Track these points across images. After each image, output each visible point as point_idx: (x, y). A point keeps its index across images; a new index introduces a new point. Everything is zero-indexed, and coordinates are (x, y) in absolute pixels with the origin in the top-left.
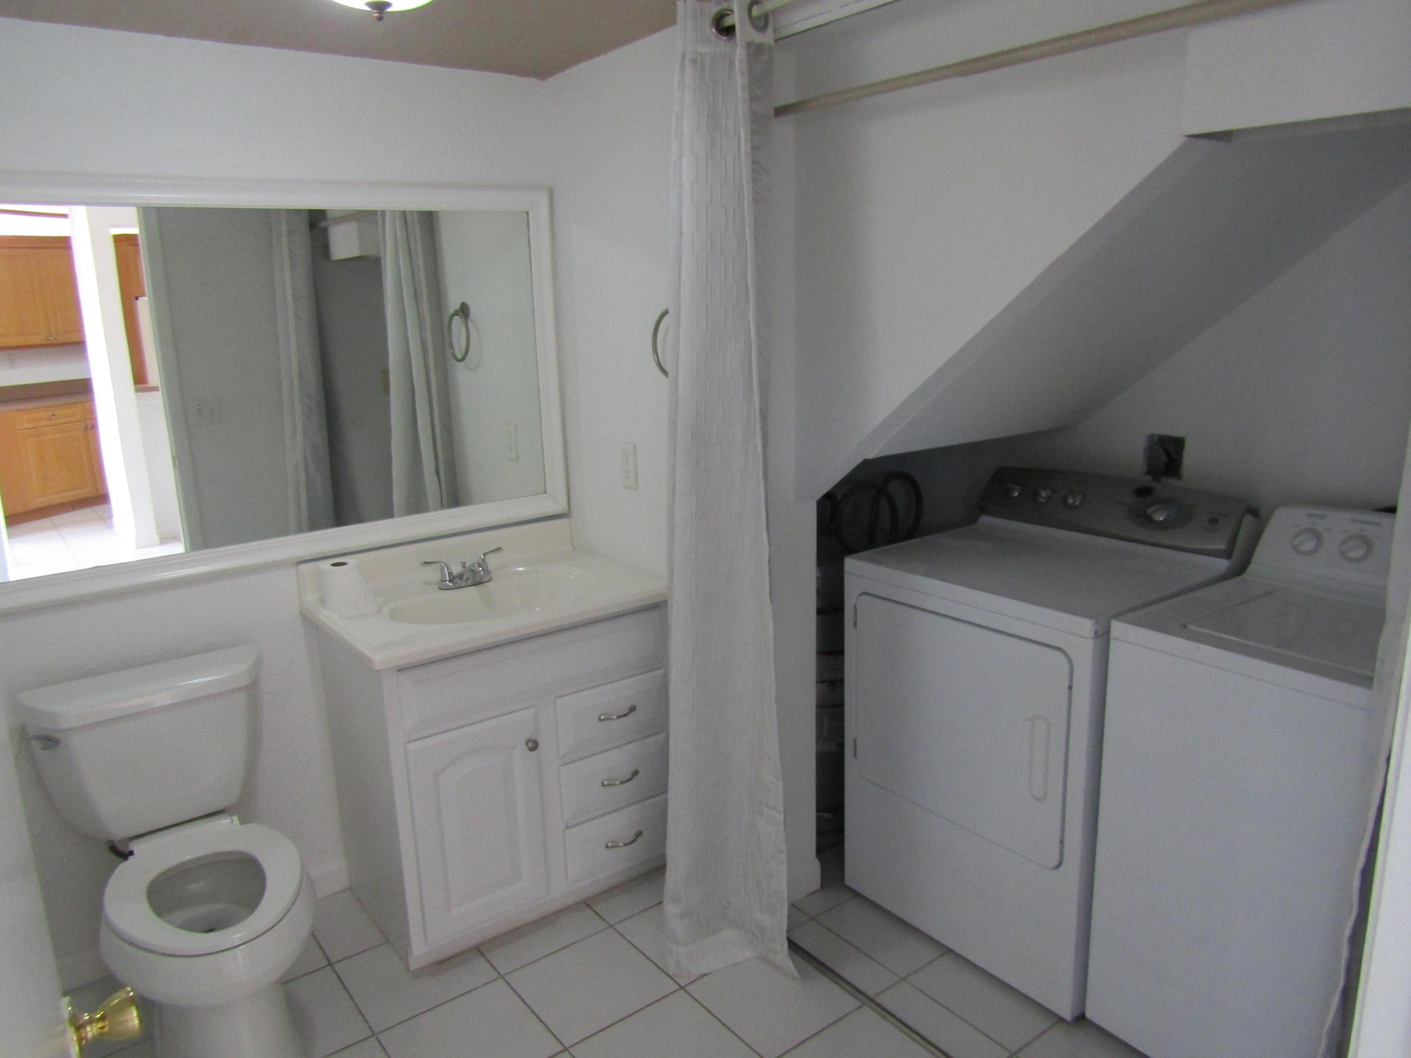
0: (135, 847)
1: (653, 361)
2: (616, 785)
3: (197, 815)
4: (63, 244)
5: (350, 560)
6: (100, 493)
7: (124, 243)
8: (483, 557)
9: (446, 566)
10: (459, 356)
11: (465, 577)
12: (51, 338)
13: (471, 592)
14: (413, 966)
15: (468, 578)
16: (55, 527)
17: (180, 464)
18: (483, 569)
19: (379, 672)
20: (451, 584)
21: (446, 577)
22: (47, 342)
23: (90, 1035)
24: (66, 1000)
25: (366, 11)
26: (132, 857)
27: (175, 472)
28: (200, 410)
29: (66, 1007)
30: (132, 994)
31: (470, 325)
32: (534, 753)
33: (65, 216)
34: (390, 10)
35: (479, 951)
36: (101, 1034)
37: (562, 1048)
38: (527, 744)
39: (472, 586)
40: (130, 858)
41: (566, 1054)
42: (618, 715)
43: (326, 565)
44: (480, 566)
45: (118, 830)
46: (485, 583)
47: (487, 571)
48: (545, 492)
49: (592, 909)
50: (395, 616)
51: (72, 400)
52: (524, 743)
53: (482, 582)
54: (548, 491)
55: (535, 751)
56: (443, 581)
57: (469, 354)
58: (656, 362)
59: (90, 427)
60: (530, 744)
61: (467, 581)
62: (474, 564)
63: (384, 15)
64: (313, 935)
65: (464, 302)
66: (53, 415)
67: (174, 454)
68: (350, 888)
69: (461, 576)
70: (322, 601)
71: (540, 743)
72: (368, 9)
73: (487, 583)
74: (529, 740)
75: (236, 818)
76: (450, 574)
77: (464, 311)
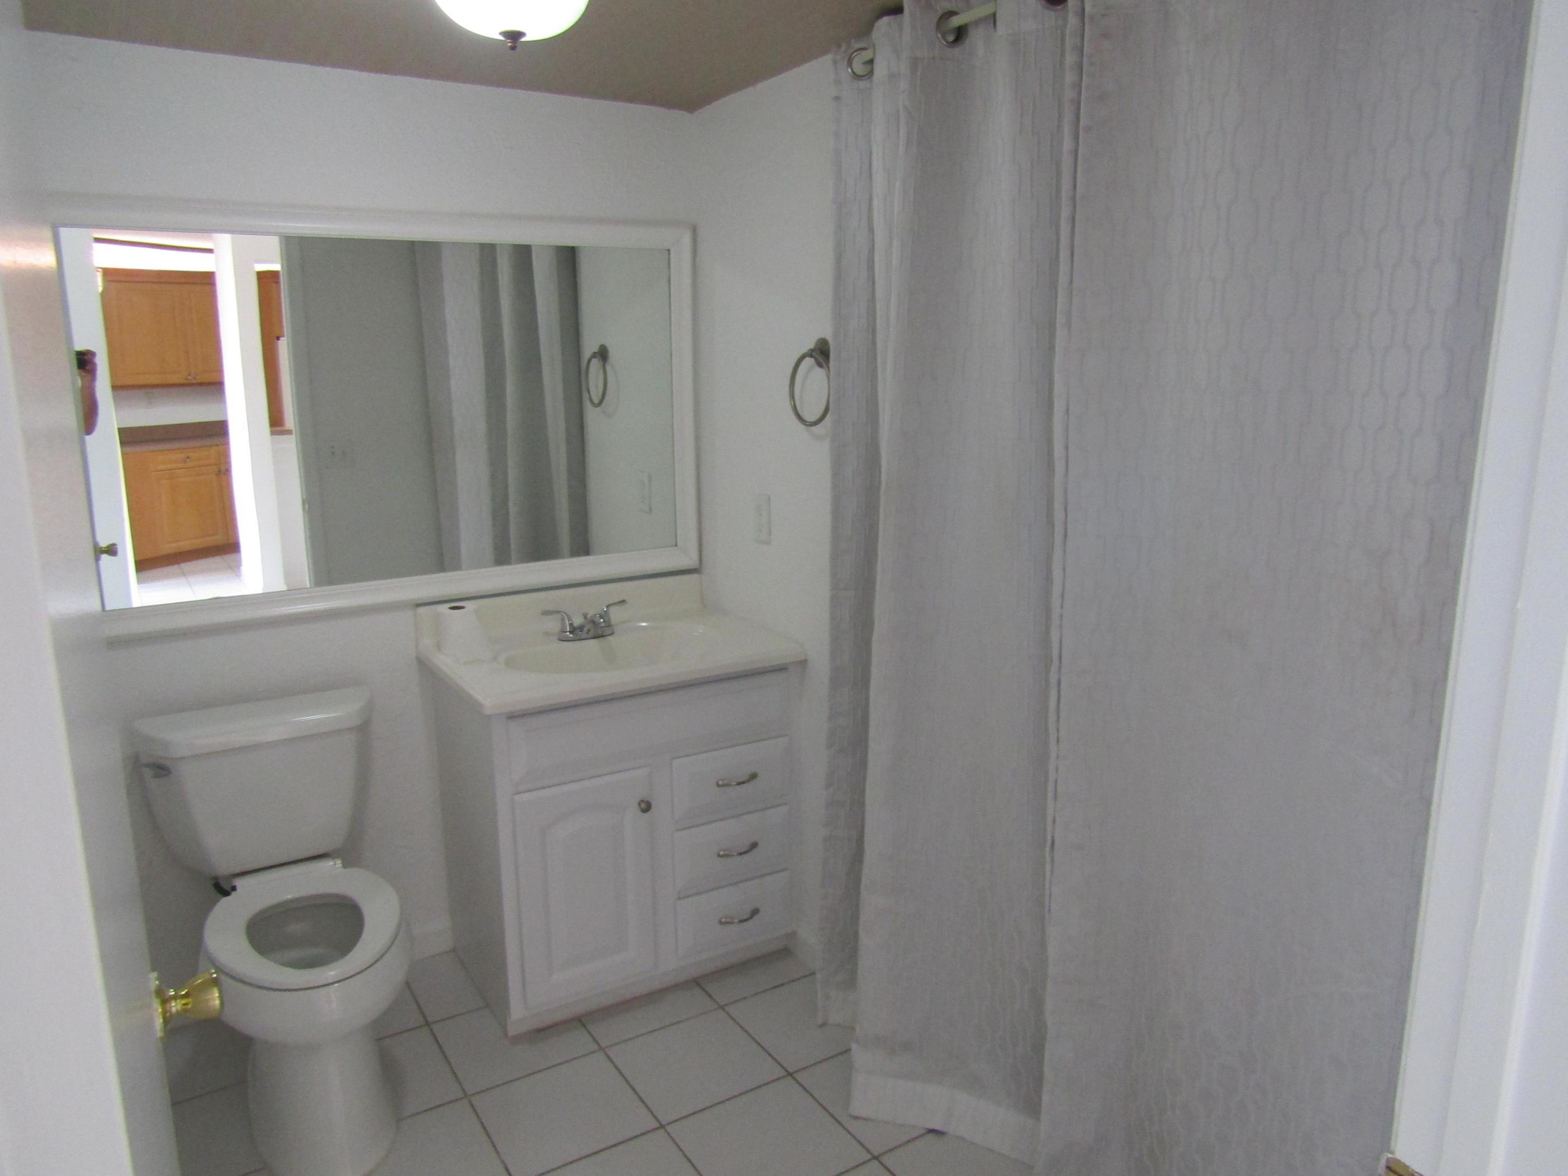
0: (238, 882)
1: (790, 406)
2: (733, 855)
3: (300, 857)
4: (207, 280)
5: (469, 605)
6: (231, 541)
7: (267, 280)
8: (605, 609)
9: (568, 617)
10: (596, 401)
11: (585, 629)
12: (190, 378)
13: (592, 645)
14: (512, 1031)
15: (589, 630)
16: (184, 574)
17: (309, 508)
18: (604, 621)
19: (489, 717)
20: (571, 636)
21: (566, 627)
22: (185, 382)
23: (174, 1010)
24: (154, 975)
25: (501, 40)
26: (234, 892)
27: (304, 516)
28: (333, 453)
29: (153, 981)
30: (215, 975)
31: (608, 368)
32: (648, 815)
33: (210, 251)
34: (523, 39)
35: (580, 1021)
36: (185, 1011)
37: (658, 1125)
38: (639, 804)
39: (592, 638)
40: (233, 893)
41: (662, 1131)
42: (737, 781)
43: (444, 608)
44: (601, 617)
45: (223, 866)
46: (607, 637)
47: (609, 625)
48: (676, 545)
49: (704, 990)
50: (510, 663)
51: (207, 442)
52: (636, 805)
53: (604, 635)
54: (679, 543)
55: (648, 813)
56: (564, 632)
57: (607, 398)
58: (792, 407)
59: (223, 471)
60: (643, 805)
61: (588, 633)
62: (595, 615)
63: (517, 45)
64: (408, 984)
65: (602, 343)
66: (188, 458)
67: (305, 497)
68: (454, 950)
69: (581, 628)
70: (439, 647)
71: (653, 806)
72: (501, 38)
73: (609, 637)
74: (642, 801)
75: (339, 862)
76: (571, 625)
77: (603, 354)
